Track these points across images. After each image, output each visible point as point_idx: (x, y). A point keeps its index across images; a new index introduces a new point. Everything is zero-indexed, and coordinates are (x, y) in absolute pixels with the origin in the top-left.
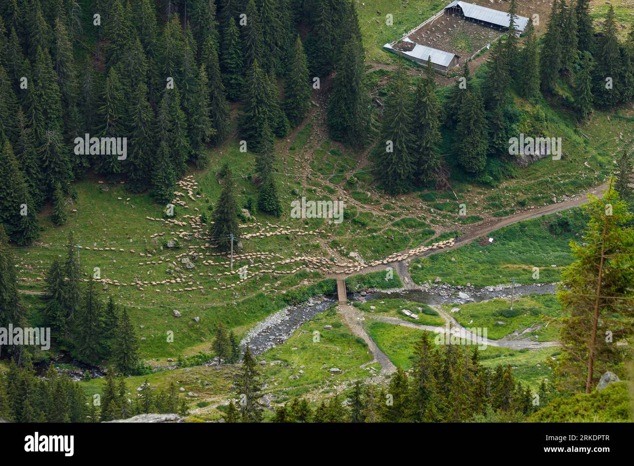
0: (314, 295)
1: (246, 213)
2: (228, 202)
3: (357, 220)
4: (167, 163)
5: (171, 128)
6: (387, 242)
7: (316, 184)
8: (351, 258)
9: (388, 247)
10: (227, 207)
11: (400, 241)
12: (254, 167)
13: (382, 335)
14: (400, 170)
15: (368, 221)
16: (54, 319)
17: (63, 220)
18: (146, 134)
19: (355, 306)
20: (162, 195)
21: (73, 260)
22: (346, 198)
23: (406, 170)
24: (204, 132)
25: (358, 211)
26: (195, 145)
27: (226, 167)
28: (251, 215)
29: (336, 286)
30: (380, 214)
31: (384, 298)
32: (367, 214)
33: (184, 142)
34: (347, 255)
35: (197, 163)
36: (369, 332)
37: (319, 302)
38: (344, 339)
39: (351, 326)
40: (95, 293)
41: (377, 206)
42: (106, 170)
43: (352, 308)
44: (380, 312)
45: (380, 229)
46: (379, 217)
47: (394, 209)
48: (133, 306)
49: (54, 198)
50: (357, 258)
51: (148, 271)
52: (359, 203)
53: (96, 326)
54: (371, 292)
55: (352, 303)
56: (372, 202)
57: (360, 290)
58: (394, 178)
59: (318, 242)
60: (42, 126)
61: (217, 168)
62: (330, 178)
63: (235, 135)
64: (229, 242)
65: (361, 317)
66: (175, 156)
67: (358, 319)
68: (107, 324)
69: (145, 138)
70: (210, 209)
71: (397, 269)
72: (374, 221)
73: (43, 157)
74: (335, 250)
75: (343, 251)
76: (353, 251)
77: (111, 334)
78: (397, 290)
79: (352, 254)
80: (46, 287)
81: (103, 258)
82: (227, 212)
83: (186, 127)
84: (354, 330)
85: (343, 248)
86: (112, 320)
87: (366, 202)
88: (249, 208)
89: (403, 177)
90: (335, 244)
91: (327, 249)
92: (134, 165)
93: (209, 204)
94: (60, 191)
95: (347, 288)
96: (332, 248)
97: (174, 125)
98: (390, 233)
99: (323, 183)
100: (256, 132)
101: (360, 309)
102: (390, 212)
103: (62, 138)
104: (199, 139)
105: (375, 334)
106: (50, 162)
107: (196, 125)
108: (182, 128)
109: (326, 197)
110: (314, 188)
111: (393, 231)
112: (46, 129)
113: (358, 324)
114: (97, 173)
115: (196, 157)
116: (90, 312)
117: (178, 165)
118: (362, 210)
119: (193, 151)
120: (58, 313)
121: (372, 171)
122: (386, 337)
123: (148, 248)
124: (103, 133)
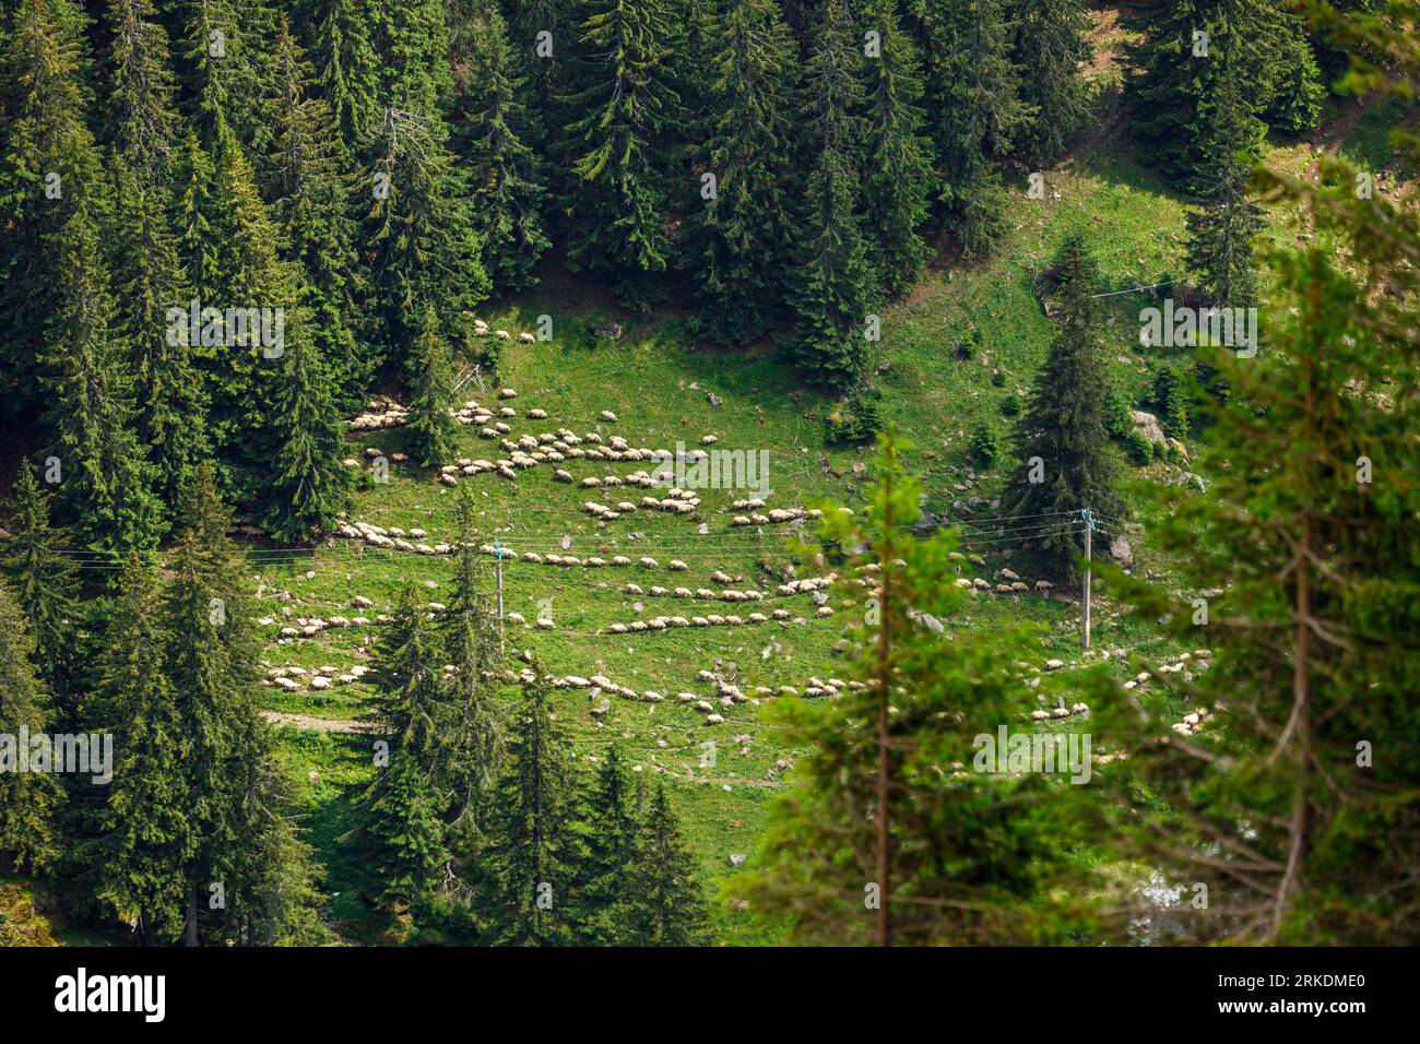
1: (1147, 426)
2: (1073, 384)
4: (844, 234)
5: (862, 101)
10: (1070, 405)
12: (1185, 253)
16: (397, 823)
17: (444, 450)
18: (766, 122)
20: (825, 356)
21: (475, 603)
24: (990, 115)
26: (954, 163)
27: (1072, 246)
28: (1167, 434)
33: (909, 152)
35: (962, 234)
40: (554, 729)
42: (610, 257)
48: (703, 780)
49: (410, 364)
51: (764, 645)
53: (556, 854)
60: (369, 90)
61: (1039, 255)
63: (1113, 128)
64: (1078, 539)
66: (876, 206)
68: (599, 850)
69: (762, 138)
70: (1009, 409)
73: (369, 210)
77: (614, 885)
80: (372, 702)
81: (596, 596)
82: (1070, 424)
83: (920, 95)
86: (617, 831)
88: (1161, 409)
92: (720, 240)
93: (1005, 393)
94: (433, 339)
97: (871, 88)
100: (1194, 118)
103: (445, 137)
104: (966, 140)
106: (398, 227)
107: (957, 89)
108: (903, 98)
112: (385, 102)
114: (576, 269)
115: (958, 209)
116: (535, 801)
117: (890, 242)
119: (948, 187)
120: (415, 803)
123: (767, 557)
124: (599, 119)
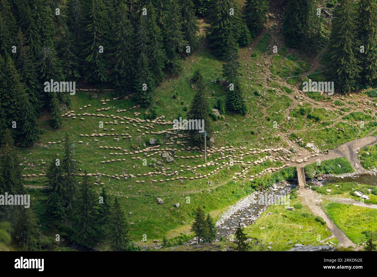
0: (277, 181)
1: (216, 112)
2: (200, 103)
3: (312, 115)
4: (146, 71)
5: (149, 42)
6: (339, 133)
7: (275, 85)
8: (308, 148)
9: (339, 138)
10: (200, 108)
11: (350, 133)
12: (222, 73)
13: (337, 214)
14: (348, 71)
15: (322, 115)
16: (55, 209)
17: (59, 124)
18: (128, 47)
19: (313, 189)
20: (144, 100)
21: (70, 158)
22: (301, 97)
23: (354, 70)
24: (178, 44)
25: (313, 107)
26: (170, 55)
27: (197, 73)
28: (220, 114)
29: (296, 173)
30: (331, 109)
31: (338, 182)
32: (320, 110)
33: (161, 53)
34: (304, 146)
35: (172, 71)
36: (326, 212)
37: (282, 187)
38: (305, 218)
39: (311, 207)
40: (90, 185)
41: (329, 103)
42: (94, 79)
43: (311, 191)
44: (335, 194)
45: (332, 123)
46: (331, 112)
47: (344, 104)
48: (122, 196)
49: (50, 105)
50: (313, 148)
51: (134, 165)
52: (313, 100)
53: (91, 214)
54: (327, 177)
55: (311, 187)
56: (324, 99)
57: (317, 175)
58: (343, 77)
59: (279, 135)
60: (39, 43)
61: (190, 75)
62: (287, 80)
63: (204, 46)
64: (203, 138)
65: (319, 198)
66: (153, 66)
67: (317, 200)
68: (100, 212)
69: (127, 51)
70: (185, 110)
71: (348, 157)
72: (327, 116)
73: (40, 70)
74: (294, 142)
75: (301, 143)
76: (310, 142)
77: (105, 220)
78: (349, 175)
79: (309, 145)
80: (47, 182)
81: (95, 155)
82: (200, 112)
83: (162, 40)
84: (313, 211)
85: (300, 140)
86: (105, 208)
87: (319, 99)
88: (219, 108)
89: (350, 77)
90: (293, 137)
91: (287, 141)
92: (118, 74)
93: (184, 106)
94: (56, 99)
95: (305, 174)
96: (291, 140)
97: (151, 38)
98: (341, 126)
99: (281, 84)
100: (222, 42)
101: (317, 192)
102: (341, 107)
103: (56, 53)
104: (173, 49)
105: (332, 213)
106: (46, 74)
107: (170, 38)
108: (158, 41)
109: (284, 96)
110: (274, 89)
111: (343, 124)
112: (42, 46)
113: (317, 205)
114: (86, 82)
115: (171, 65)
116: (86, 202)
117: (157, 73)
118: (315, 106)
119: (169, 60)
120: (58, 204)
121: (323, 73)
122: (341, 215)
123: (133, 145)
124: (91, 48)
